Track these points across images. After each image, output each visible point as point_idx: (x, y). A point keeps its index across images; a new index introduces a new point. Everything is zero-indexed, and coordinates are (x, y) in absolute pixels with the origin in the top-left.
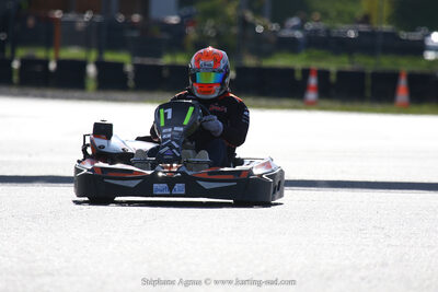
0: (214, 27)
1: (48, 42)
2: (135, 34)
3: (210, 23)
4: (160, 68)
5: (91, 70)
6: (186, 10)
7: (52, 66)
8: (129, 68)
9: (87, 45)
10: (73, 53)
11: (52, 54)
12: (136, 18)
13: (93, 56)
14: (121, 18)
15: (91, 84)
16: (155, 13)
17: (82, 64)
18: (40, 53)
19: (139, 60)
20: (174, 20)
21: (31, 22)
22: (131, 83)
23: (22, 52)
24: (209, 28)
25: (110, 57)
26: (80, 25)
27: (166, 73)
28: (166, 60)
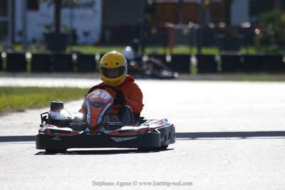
0: (273, 29)
1: (166, 43)
2: (222, 36)
3: (270, 26)
4: (238, 57)
5: (194, 60)
6: (254, 19)
7: (169, 59)
8: (218, 58)
9: (190, 44)
10: (181, 50)
11: (168, 51)
12: (222, 25)
13: (195, 51)
14: (212, 26)
15: (194, 70)
16: (234, 21)
17: (187, 57)
18: (160, 51)
19: (224, 53)
20: (247, 25)
21: (154, 31)
22: (219, 68)
23: (149, 50)
24: (270, 29)
25: (205, 51)
26: (186, 32)
27: (242, 60)
28: (242, 52)
